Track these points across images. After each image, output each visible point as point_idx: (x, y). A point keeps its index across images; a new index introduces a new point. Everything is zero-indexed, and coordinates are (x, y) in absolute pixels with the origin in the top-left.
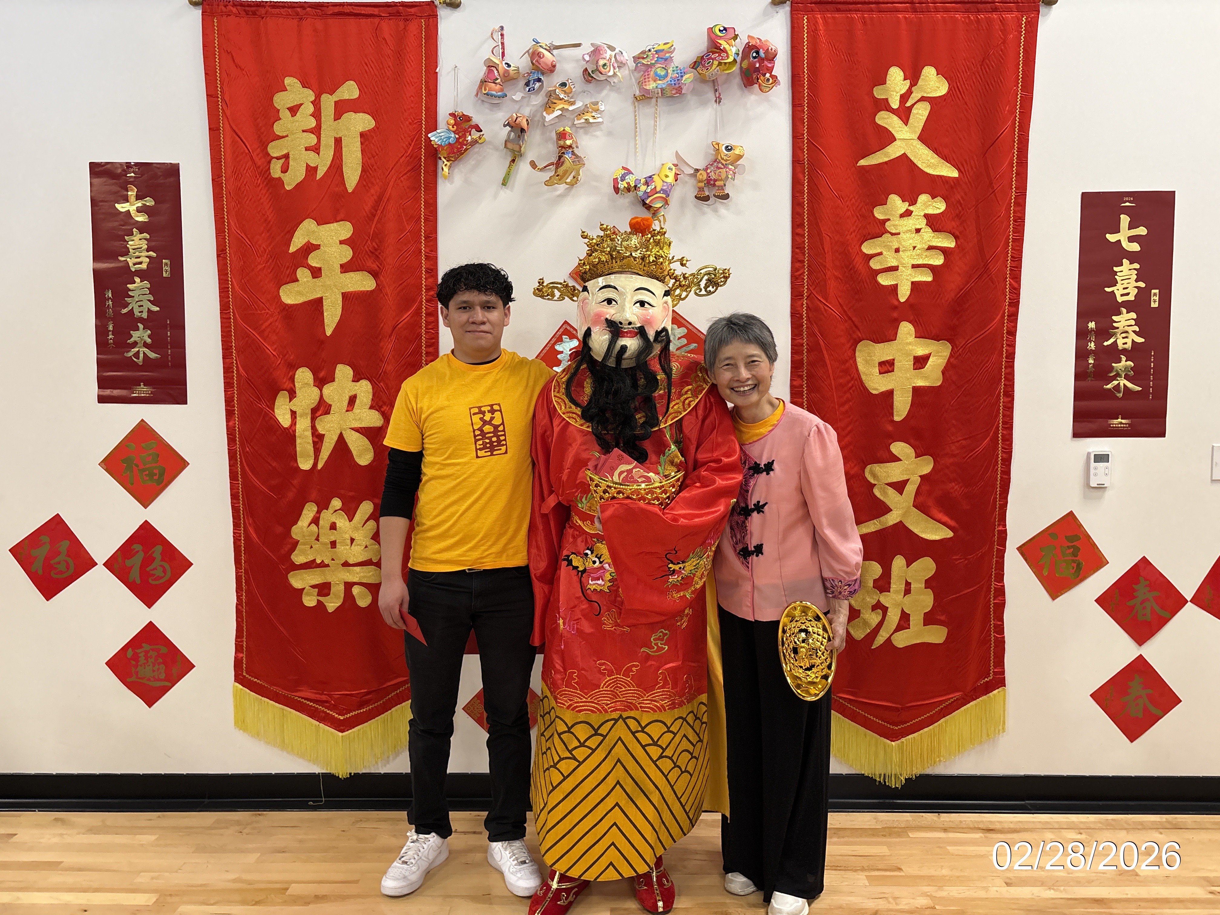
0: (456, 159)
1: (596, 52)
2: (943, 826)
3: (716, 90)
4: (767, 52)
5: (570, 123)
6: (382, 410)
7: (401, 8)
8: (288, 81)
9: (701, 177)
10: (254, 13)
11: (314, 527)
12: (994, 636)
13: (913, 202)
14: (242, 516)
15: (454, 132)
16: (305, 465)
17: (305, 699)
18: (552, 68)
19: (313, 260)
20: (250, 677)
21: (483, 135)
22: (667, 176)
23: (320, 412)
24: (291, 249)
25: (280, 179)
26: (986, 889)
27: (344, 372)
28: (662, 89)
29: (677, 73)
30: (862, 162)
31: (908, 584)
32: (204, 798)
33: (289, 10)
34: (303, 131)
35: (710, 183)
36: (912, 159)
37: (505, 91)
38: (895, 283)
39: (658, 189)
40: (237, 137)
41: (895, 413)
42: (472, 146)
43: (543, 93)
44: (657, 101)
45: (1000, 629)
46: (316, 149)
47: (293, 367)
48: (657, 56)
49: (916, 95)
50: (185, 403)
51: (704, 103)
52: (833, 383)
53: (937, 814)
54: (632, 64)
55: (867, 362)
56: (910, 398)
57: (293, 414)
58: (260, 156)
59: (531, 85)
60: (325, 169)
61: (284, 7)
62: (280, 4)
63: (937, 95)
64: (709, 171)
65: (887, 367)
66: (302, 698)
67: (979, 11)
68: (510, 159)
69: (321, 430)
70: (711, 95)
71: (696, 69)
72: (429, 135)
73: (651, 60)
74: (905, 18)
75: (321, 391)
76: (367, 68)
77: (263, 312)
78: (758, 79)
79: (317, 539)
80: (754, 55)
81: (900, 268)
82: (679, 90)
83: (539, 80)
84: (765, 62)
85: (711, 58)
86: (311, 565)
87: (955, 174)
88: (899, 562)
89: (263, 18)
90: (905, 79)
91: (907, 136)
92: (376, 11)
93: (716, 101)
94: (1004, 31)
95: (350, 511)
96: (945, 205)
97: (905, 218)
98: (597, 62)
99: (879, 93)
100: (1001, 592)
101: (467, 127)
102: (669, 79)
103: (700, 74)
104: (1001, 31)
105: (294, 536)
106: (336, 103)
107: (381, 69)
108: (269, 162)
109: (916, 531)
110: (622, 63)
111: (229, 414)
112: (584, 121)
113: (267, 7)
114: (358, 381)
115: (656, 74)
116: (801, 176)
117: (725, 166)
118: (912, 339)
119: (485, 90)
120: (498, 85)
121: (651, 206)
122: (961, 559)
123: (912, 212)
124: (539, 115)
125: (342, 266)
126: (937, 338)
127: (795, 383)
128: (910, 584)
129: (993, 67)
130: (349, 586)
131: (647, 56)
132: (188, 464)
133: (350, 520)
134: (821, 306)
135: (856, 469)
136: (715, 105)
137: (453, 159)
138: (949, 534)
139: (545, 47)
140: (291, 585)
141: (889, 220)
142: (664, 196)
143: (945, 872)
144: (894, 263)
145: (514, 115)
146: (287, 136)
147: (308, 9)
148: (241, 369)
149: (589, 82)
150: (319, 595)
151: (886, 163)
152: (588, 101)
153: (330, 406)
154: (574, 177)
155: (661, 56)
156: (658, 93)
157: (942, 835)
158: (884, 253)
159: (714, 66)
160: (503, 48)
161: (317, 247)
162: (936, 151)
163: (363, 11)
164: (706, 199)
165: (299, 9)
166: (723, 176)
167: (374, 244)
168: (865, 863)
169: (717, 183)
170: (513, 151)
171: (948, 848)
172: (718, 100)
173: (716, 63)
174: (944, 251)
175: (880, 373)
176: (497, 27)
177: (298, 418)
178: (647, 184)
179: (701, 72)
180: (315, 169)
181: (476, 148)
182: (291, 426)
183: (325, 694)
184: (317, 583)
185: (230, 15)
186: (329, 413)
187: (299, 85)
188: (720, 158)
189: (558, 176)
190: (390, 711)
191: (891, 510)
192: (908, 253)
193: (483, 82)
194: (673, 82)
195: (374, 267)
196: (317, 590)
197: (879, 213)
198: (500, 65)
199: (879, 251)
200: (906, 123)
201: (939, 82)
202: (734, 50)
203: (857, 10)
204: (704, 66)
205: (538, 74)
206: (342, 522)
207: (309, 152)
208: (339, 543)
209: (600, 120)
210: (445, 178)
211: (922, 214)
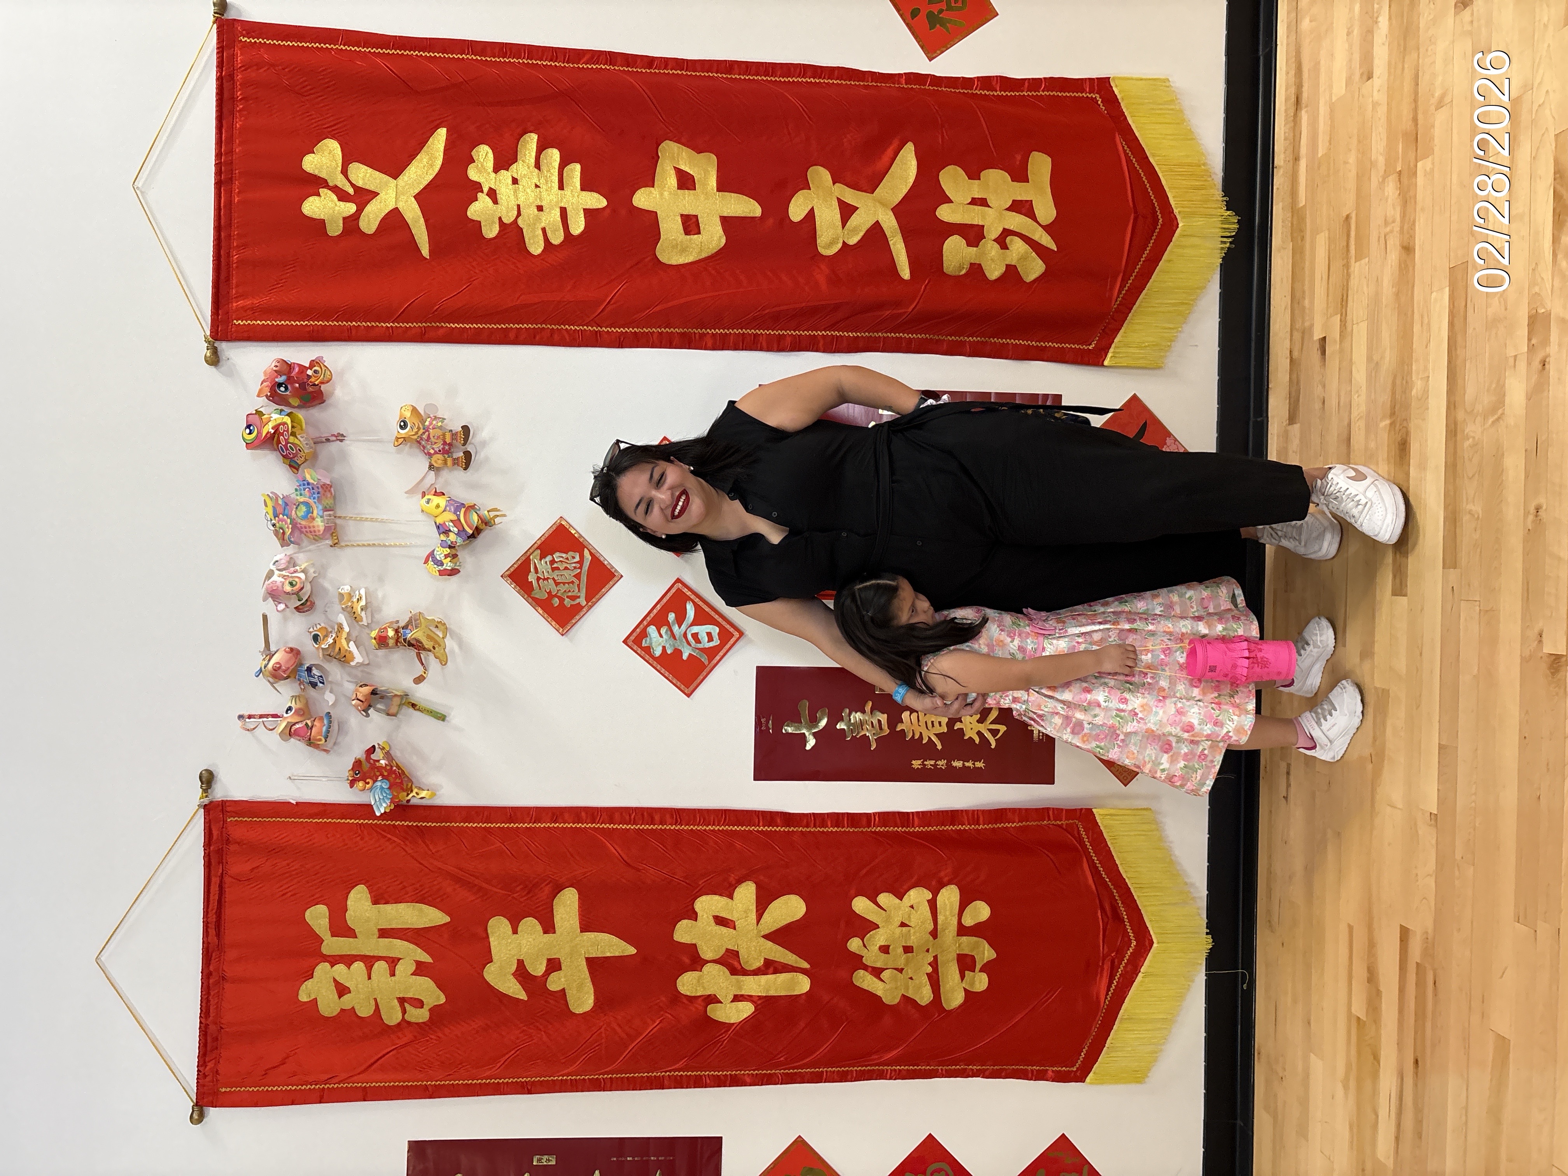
0: (410, 780)
1: (274, 595)
2: (1291, 162)
3: (328, 440)
4: (279, 373)
5: (367, 631)
6: (734, 882)
7: (212, 848)
8: (303, 997)
9: (440, 462)
10: (216, 1039)
11: (885, 975)
12: (1043, 91)
13: (478, 187)
14: (869, 1068)
15: (375, 781)
16: (803, 985)
17: (1108, 990)
18: (294, 652)
19: (538, 969)
20: (1079, 1062)
21: (379, 745)
22: (438, 506)
23: (736, 964)
24: (522, 998)
25: (431, 1010)
26: (1375, 105)
27: (684, 932)
28: (325, 509)
29: (304, 489)
30: (425, 252)
31: (974, 202)
32: (1234, 1125)
33: (212, 993)
34: (369, 978)
35: (447, 450)
36: (422, 187)
37: (323, 714)
38: (582, 212)
39: (455, 518)
40: (375, 1066)
41: (751, 215)
42: (393, 759)
43: (327, 666)
44: (340, 517)
45: (1035, 83)
46: (393, 962)
47: (677, 997)
48: (281, 516)
49: (340, 181)
50: (719, 1140)
51: (344, 457)
52: (711, 294)
53: (1275, 169)
54: (290, 550)
55: (684, 250)
56: (733, 194)
57: (737, 998)
58: (401, 1035)
59: (316, 680)
60: (419, 950)
61: (208, 1001)
62: (204, 1004)
63: (340, 154)
64: (432, 451)
65: (691, 224)
66: (1107, 994)
67: (233, 98)
68: (411, 710)
69: (759, 963)
70: (334, 447)
71: (299, 465)
72: (378, 814)
73: (286, 523)
74: (239, 192)
75: (708, 962)
76: (289, 894)
77: (603, 1035)
78: (314, 385)
79: (901, 970)
80: (282, 389)
81: (563, 205)
82: (326, 488)
83: (309, 669)
84: (292, 375)
85: (286, 446)
86: (934, 980)
87: (442, 132)
88: (945, 213)
89: (222, 1028)
90: (319, 195)
91: (392, 193)
92: (215, 880)
93: (341, 441)
94: (259, 66)
95: (865, 927)
96: (485, 146)
97: (498, 196)
98: (288, 593)
99: (335, 229)
100: (986, 82)
101: (368, 765)
102: (311, 501)
103: (306, 460)
104: (258, 69)
105: (896, 1001)
106: (334, 935)
107: (290, 876)
108: (409, 1023)
109: (905, 191)
110: (289, 562)
111: (736, 1082)
112: (363, 613)
113: (208, 1022)
114: (696, 914)
115: (305, 517)
116: (441, 332)
117: (427, 430)
118: (654, 192)
119: (320, 740)
120: (315, 723)
121: (477, 528)
122: (943, 133)
123: (490, 189)
124: (354, 671)
125: (545, 932)
126: (655, 159)
127: (709, 344)
128: (973, 199)
129: (305, 81)
130: (962, 931)
131: (281, 528)
132: (800, 1137)
133: (877, 926)
134: (610, 308)
135: (823, 267)
136: (346, 442)
137: (410, 784)
138: (910, 147)
139: (266, 662)
140: (960, 1006)
141: (500, 218)
142: (463, 510)
143: (1352, 159)
144: (557, 213)
145: (354, 702)
146: (375, 1000)
147: (211, 968)
148: (677, 1066)
149: (313, 604)
150: (974, 971)
151: (426, 221)
152: (337, 607)
153: (727, 950)
154: (437, 627)
155: (282, 511)
156: (330, 516)
157: (1303, 164)
158: (543, 225)
159: (296, 441)
160: (267, 716)
161: (520, 963)
162: (412, 156)
163: (214, 897)
164: (468, 455)
165: (211, 981)
166: (439, 432)
167: (518, 889)
168: (1337, 265)
169: (448, 440)
170: (400, 705)
171: (1319, 155)
172: (340, 437)
173: (292, 439)
174: (541, 148)
175: (699, 233)
176: (239, 723)
177: (743, 993)
178: (447, 532)
179: (303, 459)
180: (419, 964)
181: (397, 753)
182: (753, 1002)
183: (1103, 964)
184: (958, 972)
185: (217, 1072)
186: (738, 952)
187: (309, 984)
188: (415, 437)
189: (434, 648)
190: (1127, 880)
191: (878, 221)
192: (544, 195)
193: (310, 742)
194: (316, 496)
195: (547, 890)
196: (967, 972)
197: (491, 231)
198: (289, 720)
199: (540, 232)
200: (376, 194)
201: (323, 151)
202: (275, 416)
203: (228, 255)
204: (295, 455)
205: (301, 671)
206: (879, 938)
207: (397, 972)
208: (906, 943)
209: (363, 592)
210: (433, 795)
211: (493, 175)
